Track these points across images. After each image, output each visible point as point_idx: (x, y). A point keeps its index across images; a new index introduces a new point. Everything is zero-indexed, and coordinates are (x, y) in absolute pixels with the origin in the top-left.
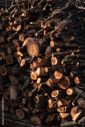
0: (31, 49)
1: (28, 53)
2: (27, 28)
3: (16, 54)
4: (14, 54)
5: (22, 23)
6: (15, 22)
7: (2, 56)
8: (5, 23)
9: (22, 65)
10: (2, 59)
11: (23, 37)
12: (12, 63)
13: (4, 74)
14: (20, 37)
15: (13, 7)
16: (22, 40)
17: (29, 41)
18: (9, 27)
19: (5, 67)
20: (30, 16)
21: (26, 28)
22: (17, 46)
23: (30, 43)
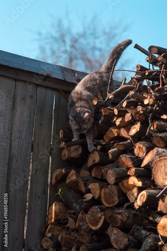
0: (161, 170)
1: (153, 180)
2: (155, 127)
3: (125, 184)
4: (120, 184)
5: (144, 118)
6: (128, 117)
7: (92, 191)
8: (105, 119)
9: (138, 203)
10: (93, 197)
11: (144, 148)
12: (116, 203)
13: (97, 225)
14: (137, 147)
15: (124, 88)
16: (141, 155)
17: (158, 154)
18: (113, 130)
19: (98, 210)
20: (162, 101)
21: (152, 128)
22: (129, 169)
23: (160, 157)
